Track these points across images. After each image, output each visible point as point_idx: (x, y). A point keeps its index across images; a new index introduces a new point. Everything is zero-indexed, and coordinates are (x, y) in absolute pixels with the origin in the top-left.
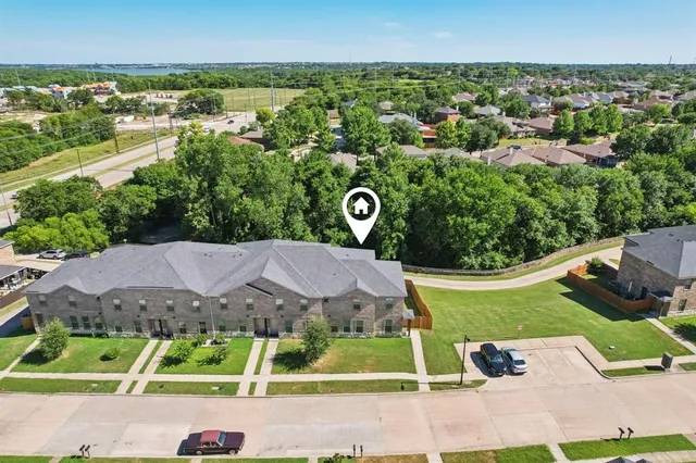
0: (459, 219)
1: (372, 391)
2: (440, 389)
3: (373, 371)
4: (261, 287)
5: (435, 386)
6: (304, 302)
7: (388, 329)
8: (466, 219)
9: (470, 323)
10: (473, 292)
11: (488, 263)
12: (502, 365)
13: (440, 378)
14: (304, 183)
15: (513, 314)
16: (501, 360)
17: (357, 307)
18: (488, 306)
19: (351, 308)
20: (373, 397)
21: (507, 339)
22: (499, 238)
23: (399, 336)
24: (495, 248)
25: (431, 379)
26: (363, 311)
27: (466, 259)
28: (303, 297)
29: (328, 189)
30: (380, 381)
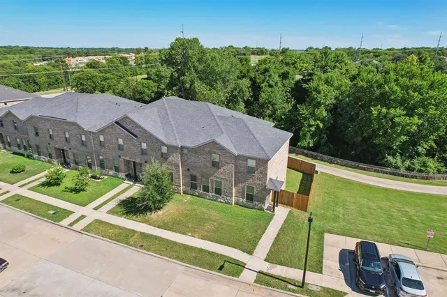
0: (384, 110)
1: (182, 260)
2: (268, 284)
3: (204, 238)
4: (128, 127)
5: (264, 279)
6: (164, 149)
7: (250, 198)
8: (392, 111)
9: (363, 216)
10: (386, 189)
11: (417, 167)
12: (380, 279)
13: (279, 270)
14: (251, 80)
15: (432, 220)
16: (379, 270)
17: (216, 165)
18: (397, 205)
19: (209, 165)
20: (179, 267)
21: (407, 245)
22: (435, 141)
23: (261, 209)
24: (430, 153)
25: (266, 267)
26: (221, 170)
27: (390, 158)
28: (163, 144)
29: (271, 86)
30: (201, 250)
